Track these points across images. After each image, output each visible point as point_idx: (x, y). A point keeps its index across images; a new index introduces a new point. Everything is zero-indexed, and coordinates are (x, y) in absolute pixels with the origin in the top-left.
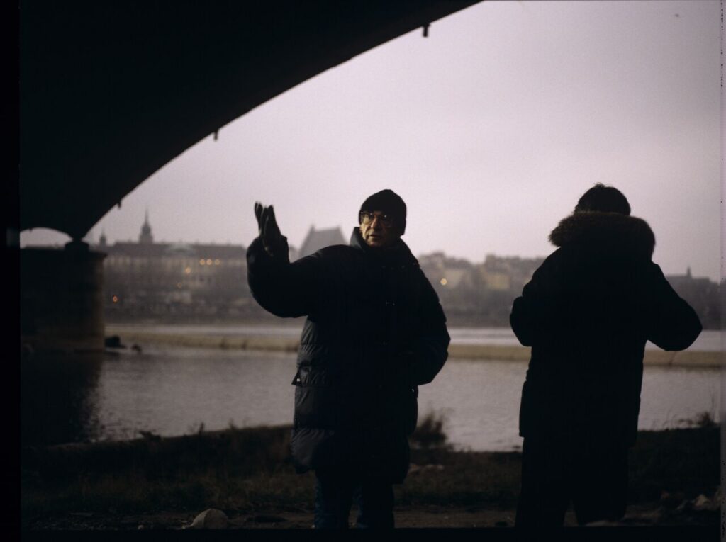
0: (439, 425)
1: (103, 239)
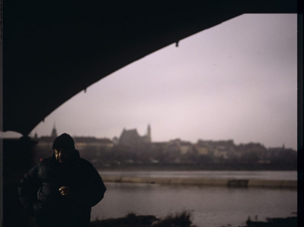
0: (188, 217)
1: (36, 135)
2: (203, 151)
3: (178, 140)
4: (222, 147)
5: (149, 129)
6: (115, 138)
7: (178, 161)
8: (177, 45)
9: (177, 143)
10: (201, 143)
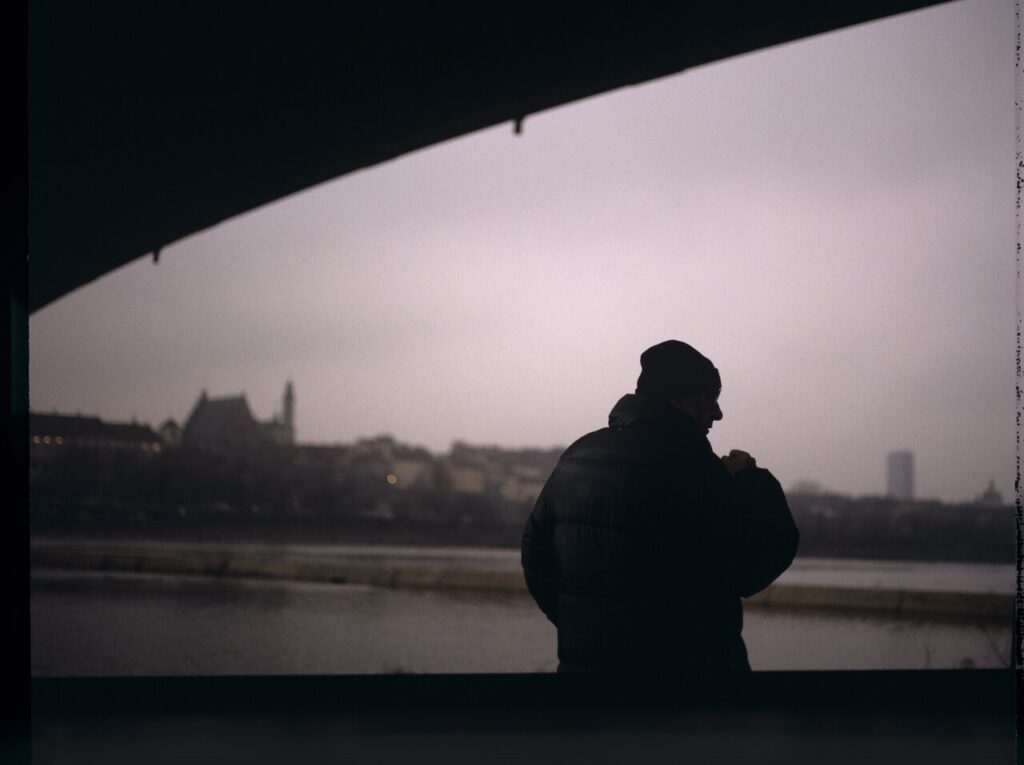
2: (469, 482)
3: (386, 440)
4: (532, 472)
5: (289, 398)
6: (170, 424)
7: (385, 512)
8: (518, 130)
9: (381, 451)
10: (462, 454)
